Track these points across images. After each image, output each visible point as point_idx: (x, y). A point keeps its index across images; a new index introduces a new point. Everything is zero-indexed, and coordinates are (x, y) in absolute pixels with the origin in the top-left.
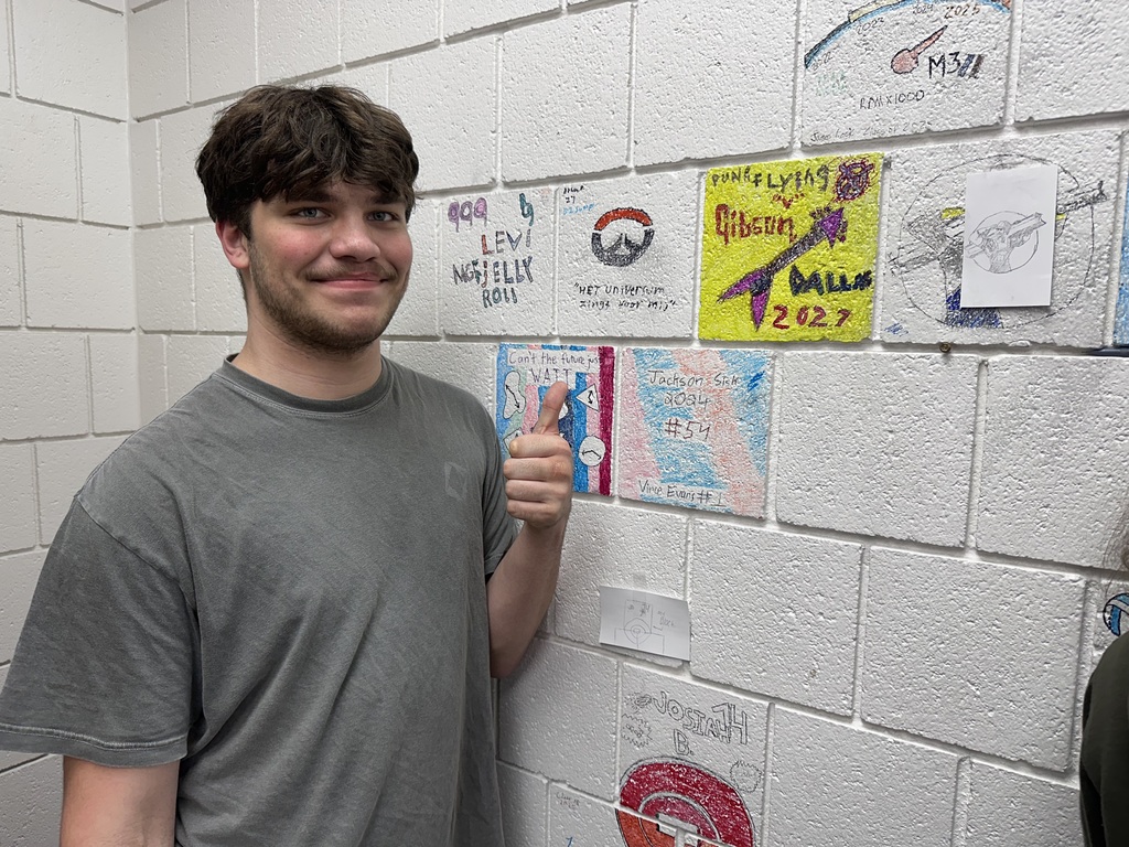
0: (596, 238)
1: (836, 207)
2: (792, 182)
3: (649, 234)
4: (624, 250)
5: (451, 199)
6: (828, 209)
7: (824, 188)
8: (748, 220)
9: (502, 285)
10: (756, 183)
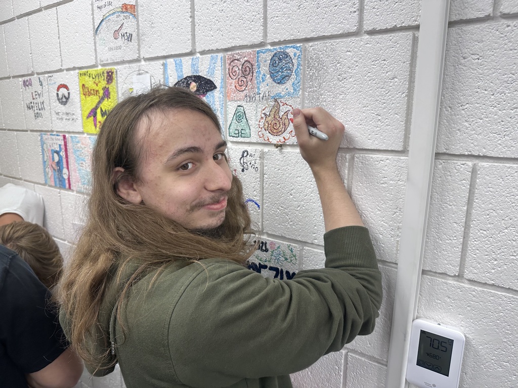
0: (57, 94)
1: (107, 86)
2: (97, 77)
3: (69, 93)
4: (64, 100)
5: (23, 78)
6: (106, 87)
7: (104, 80)
8: (89, 90)
9: (38, 111)
10: (90, 76)
